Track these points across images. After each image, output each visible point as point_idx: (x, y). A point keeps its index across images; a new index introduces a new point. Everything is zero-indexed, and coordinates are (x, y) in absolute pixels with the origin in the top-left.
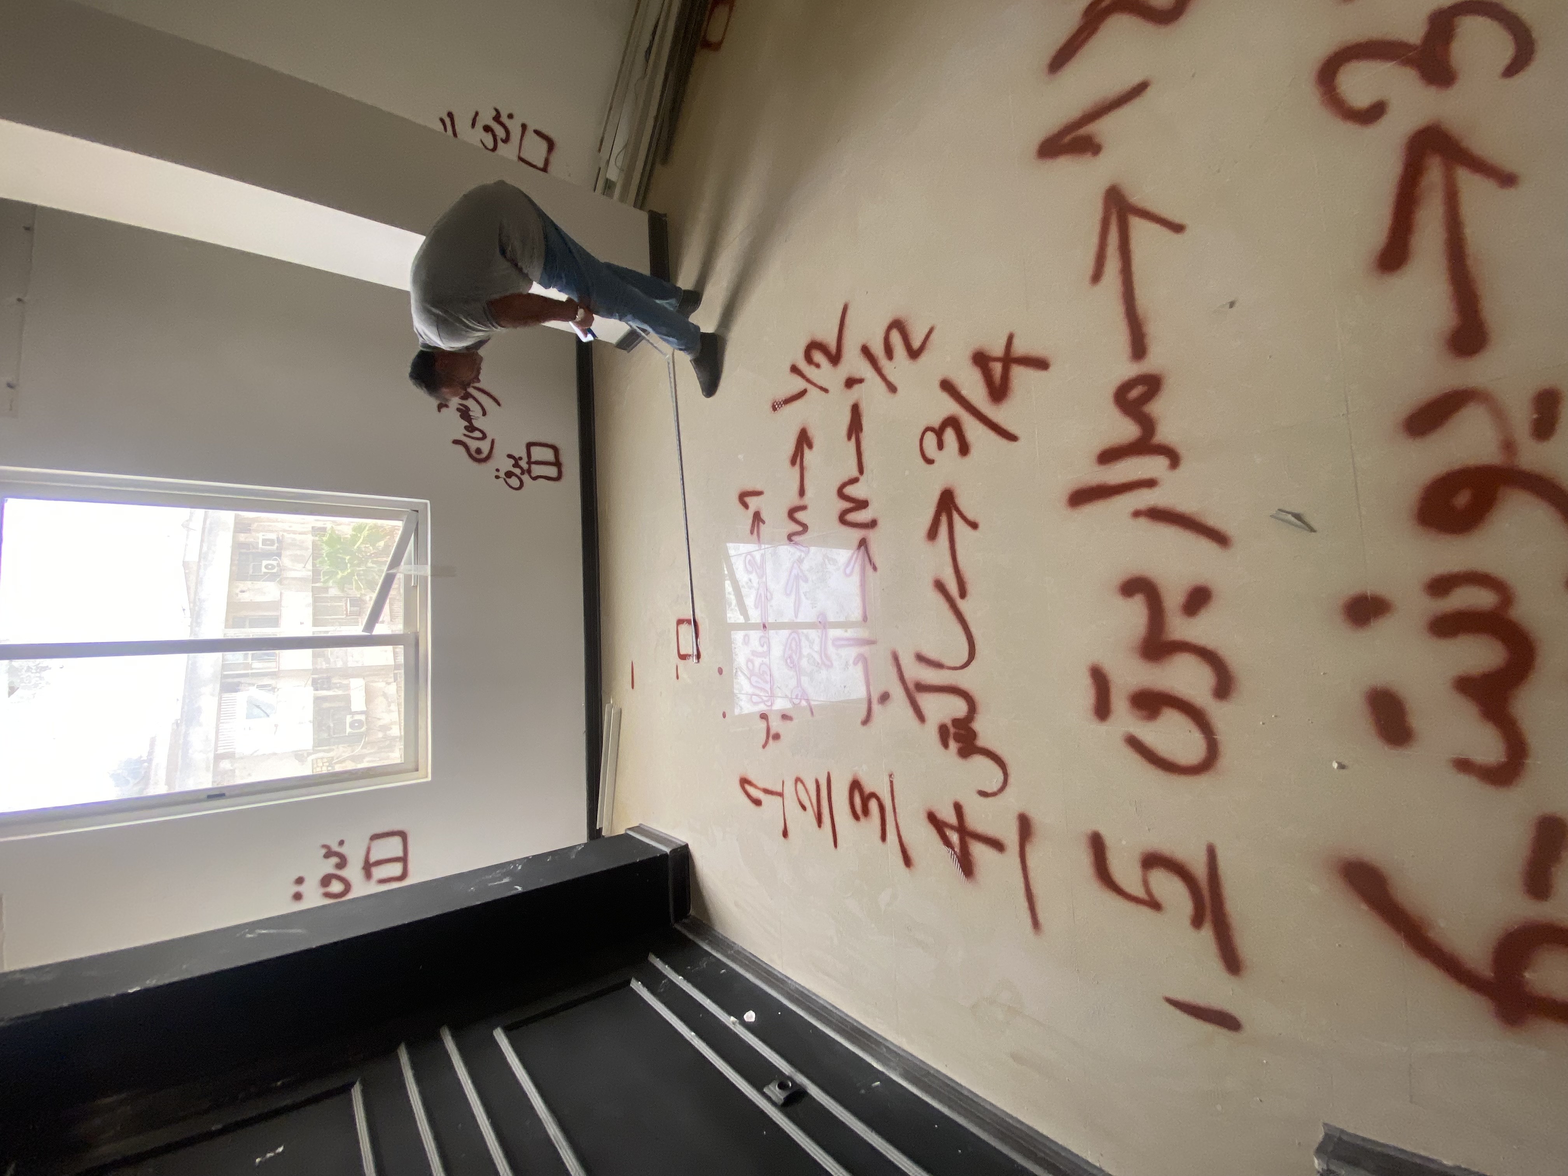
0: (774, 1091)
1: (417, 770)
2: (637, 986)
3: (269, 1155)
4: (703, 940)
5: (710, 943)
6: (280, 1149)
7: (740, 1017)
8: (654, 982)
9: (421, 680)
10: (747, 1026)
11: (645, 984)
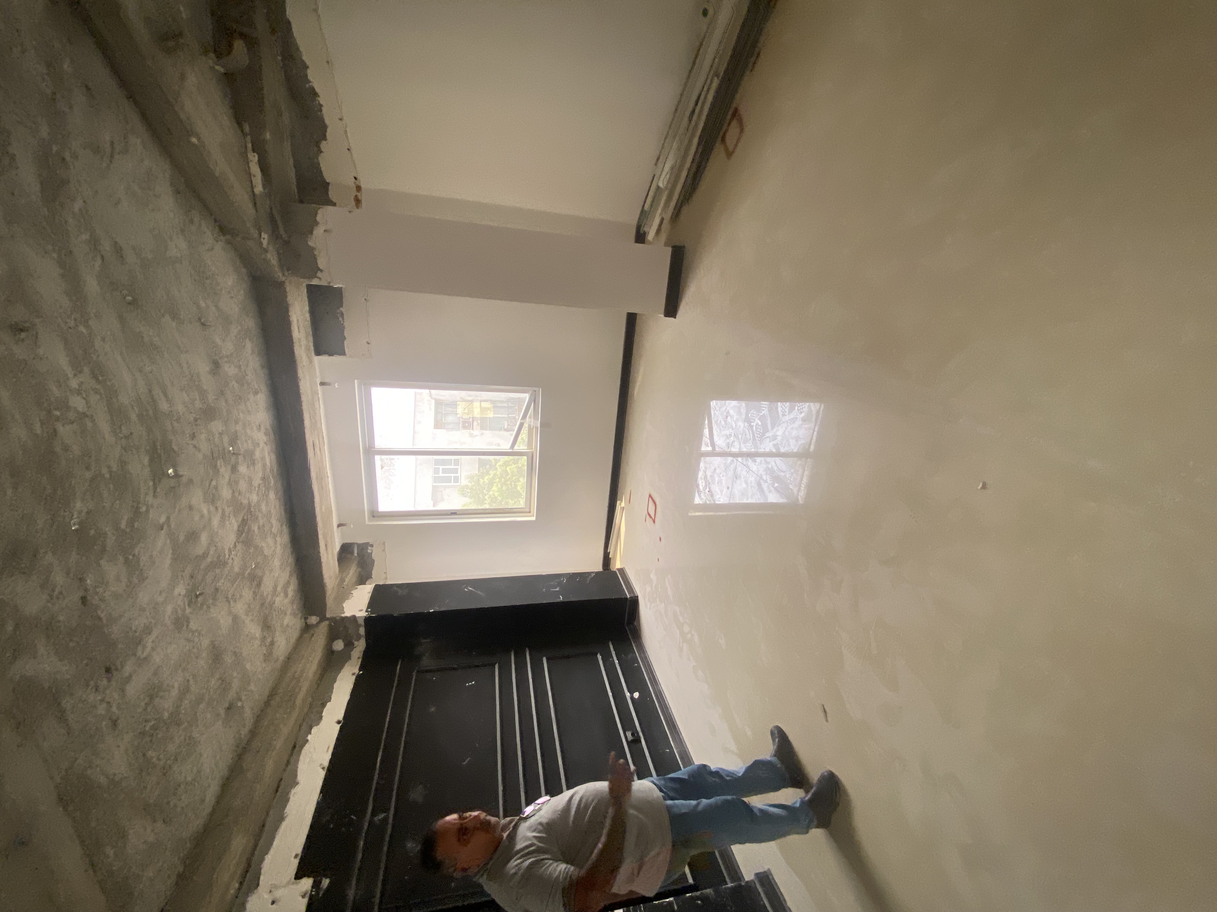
0: (629, 734)
1: (530, 512)
2: (599, 657)
3: (470, 684)
4: (634, 643)
5: (637, 646)
6: (473, 683)
7: (632, 693)
8: (607, 658)
9: (534, 473)
10: (632, 698)
11: (602, 658)
